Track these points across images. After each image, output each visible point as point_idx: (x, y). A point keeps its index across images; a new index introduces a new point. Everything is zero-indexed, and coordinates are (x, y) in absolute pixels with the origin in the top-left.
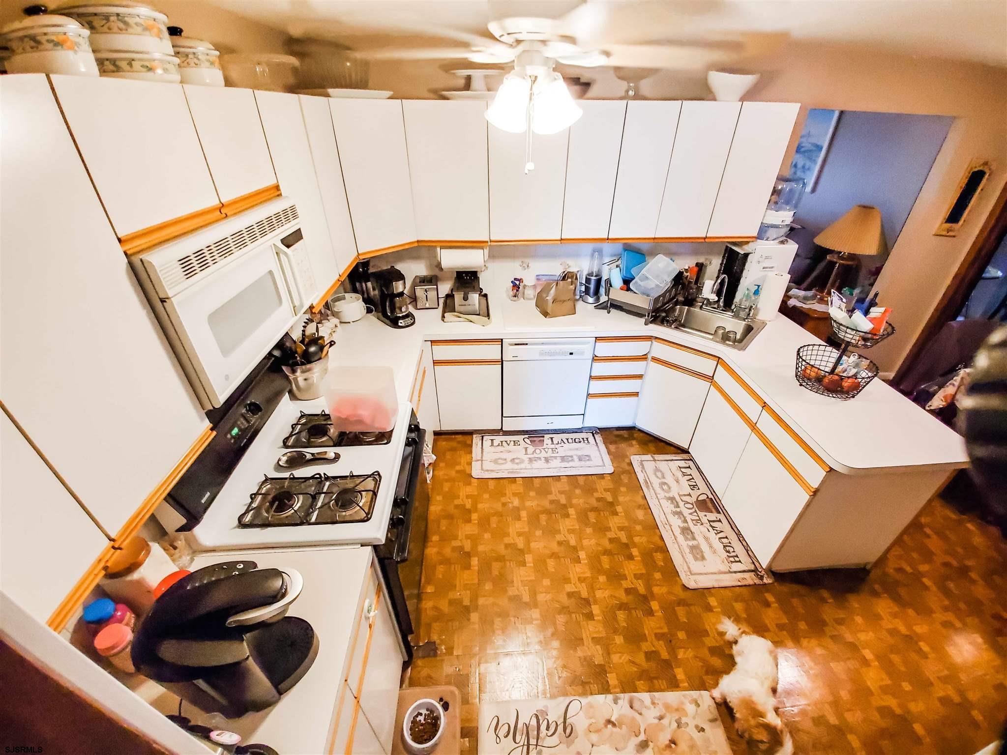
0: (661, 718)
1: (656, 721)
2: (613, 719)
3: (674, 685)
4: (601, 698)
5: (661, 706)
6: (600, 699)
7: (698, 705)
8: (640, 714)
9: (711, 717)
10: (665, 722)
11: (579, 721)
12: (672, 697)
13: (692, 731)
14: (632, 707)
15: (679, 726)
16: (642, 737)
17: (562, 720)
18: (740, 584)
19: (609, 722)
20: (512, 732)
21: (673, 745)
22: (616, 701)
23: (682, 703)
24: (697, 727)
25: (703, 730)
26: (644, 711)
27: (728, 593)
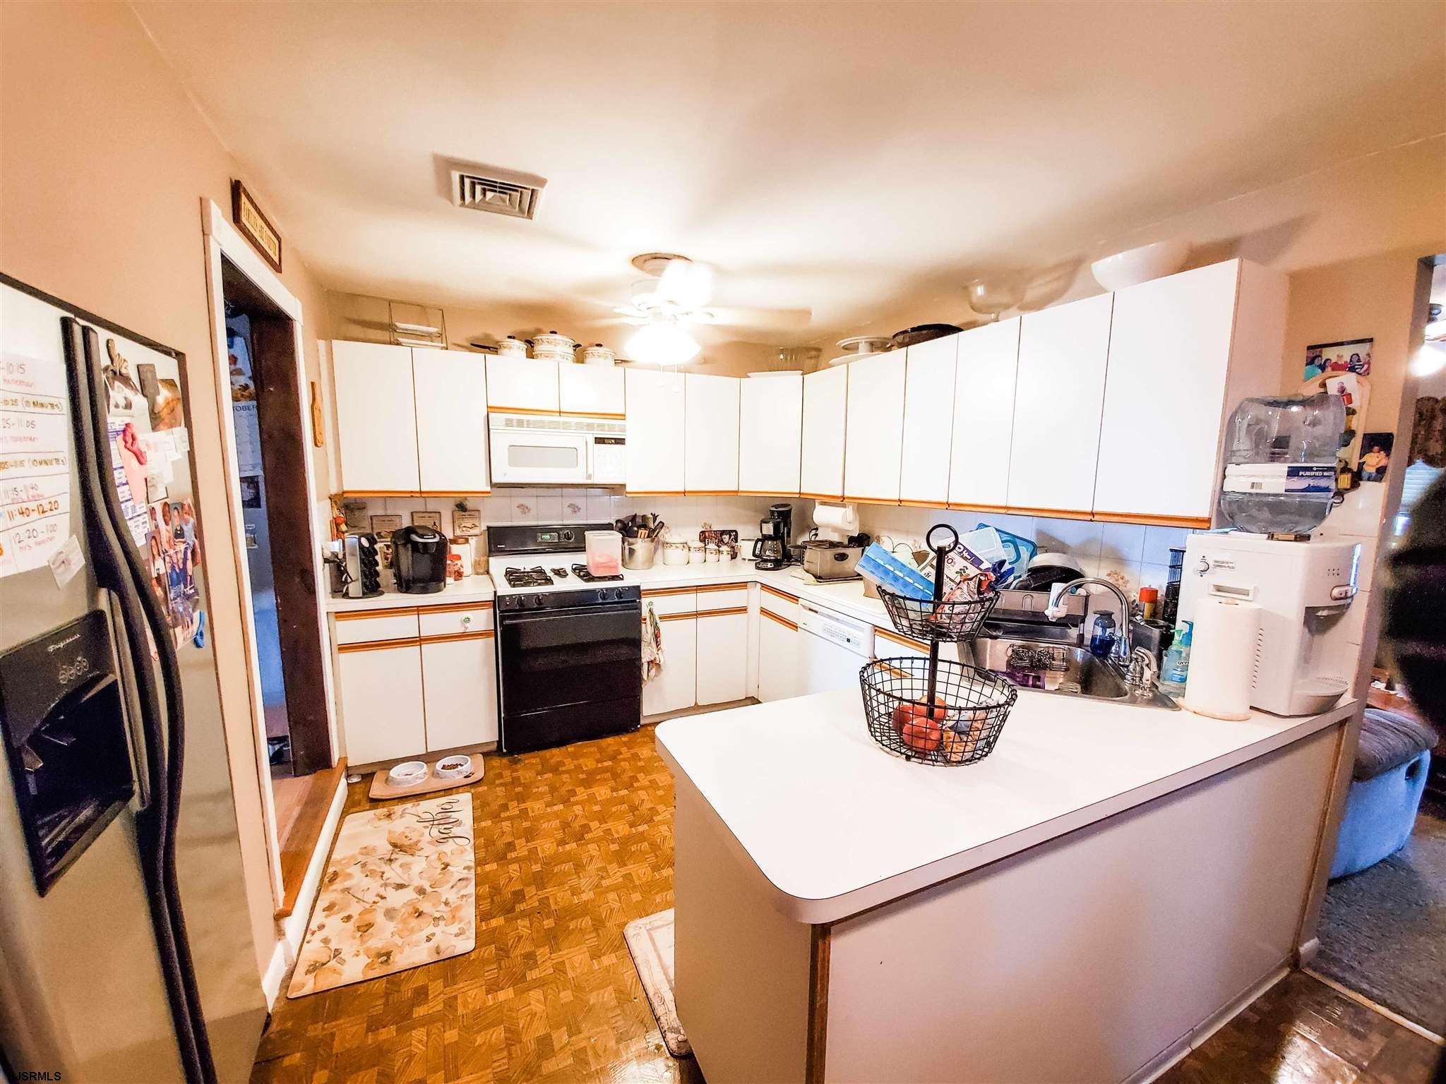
0: (446, 904)
1: (444, 900)
2: (449, 867)
3: (483, 916)
4: (472, 857)
5: (459, 902)
6: (470, 858)
7: (457, 935)
8: (452, 887)
9: (442, 947)
10: (442, 907)
11: (449, 846)
12: (469, 912)
13: (430, 930)
14: (459, 880)
15: (435, 919)
16: (429, 890)
17: (452, 835)
18: (651, 995)
19: (447, 865)
20: (445, 811)
21: (417, 914)
22: (468, 868)
23: (461, 921)
24: (433, 934)
25: (429, 939)
26: (454, 890)
27: (629, 976)
